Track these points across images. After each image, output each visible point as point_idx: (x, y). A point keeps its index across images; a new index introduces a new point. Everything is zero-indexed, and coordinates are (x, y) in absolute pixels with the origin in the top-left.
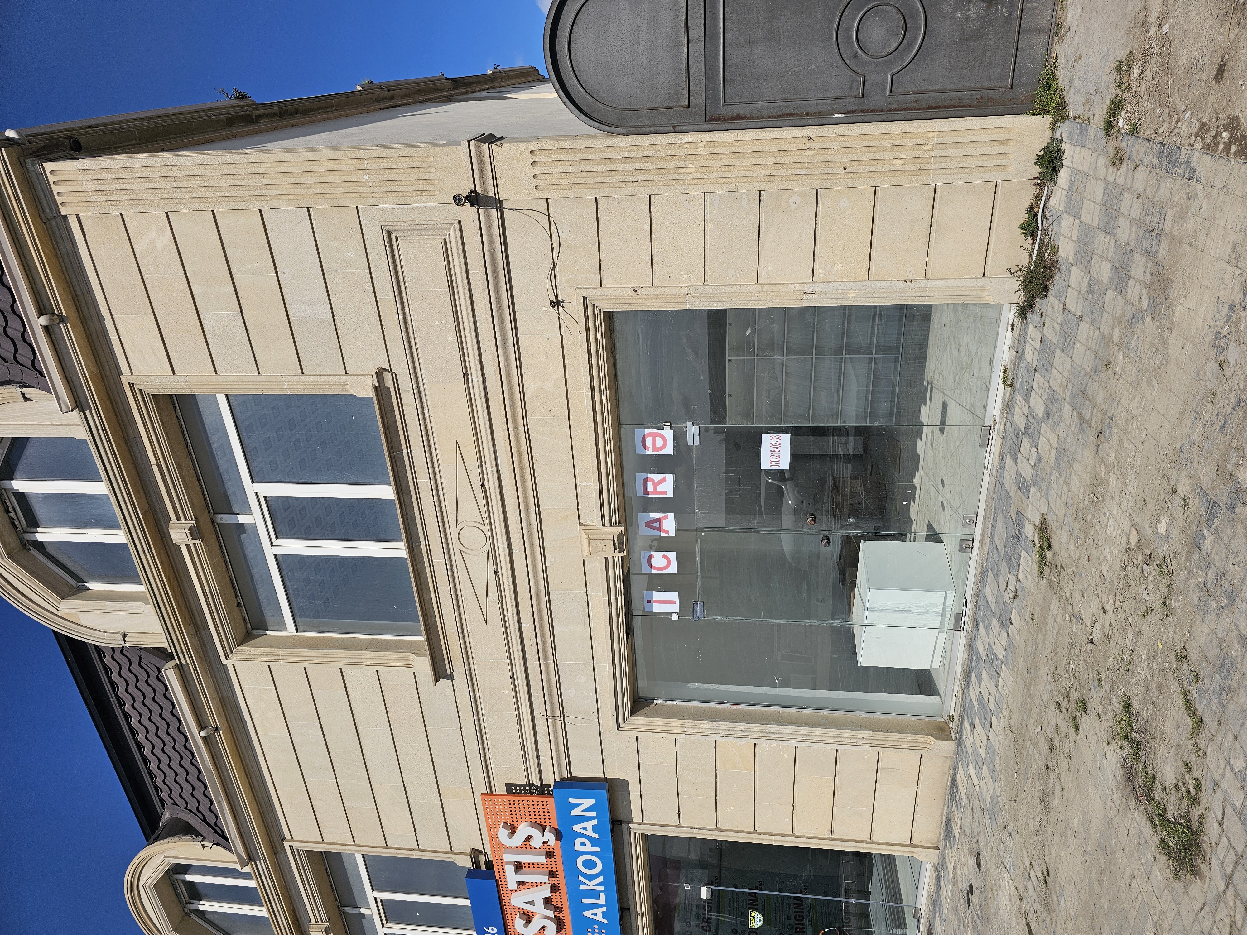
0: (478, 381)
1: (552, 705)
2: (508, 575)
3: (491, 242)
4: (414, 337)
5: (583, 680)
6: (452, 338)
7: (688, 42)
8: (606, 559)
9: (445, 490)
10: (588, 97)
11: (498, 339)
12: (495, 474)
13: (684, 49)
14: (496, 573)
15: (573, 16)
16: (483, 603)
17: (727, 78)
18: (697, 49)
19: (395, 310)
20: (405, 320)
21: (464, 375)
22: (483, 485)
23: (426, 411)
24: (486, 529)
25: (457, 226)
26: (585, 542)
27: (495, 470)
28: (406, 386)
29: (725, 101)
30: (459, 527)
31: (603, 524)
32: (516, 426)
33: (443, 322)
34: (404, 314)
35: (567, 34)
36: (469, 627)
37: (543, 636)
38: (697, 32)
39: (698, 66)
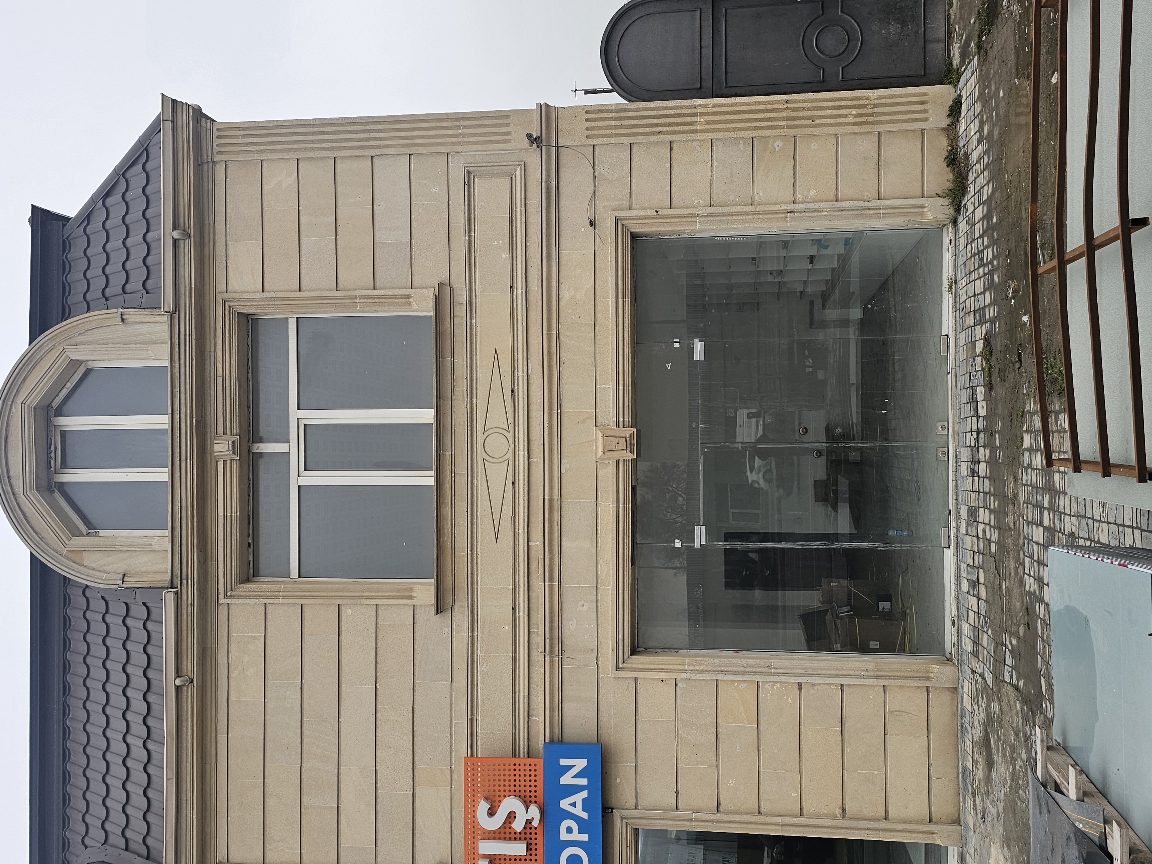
0: (522, 292)
1: (552, 639)
2: (524, 485)
3: (548, 176)
4: (475, 256)
5: (585, 608)
6: (506, 255)
7: (701, 48)
8: (618, 461)
9: (478, 397)
10: (629, 82)
11: (544, 252)
12: (526, 378)
13: (698, 52)
14: (513, 483)
15: (622, 32)
16: (496, 516)
17: (729, 70)
18: (707, 52)
19: (463, 232)
20: (470, 241)
21: (511, 287)
22: (513, 391)
23: (474, 321)
24: (510, 435)
25: (523, 166)
26: (600, 440)
27: (525, 375)
28: (461, 298)
29: (726, 84)
30: (486, 434)
31: (618, 426)
32: (549, 330)
33: (500, 242)
34: (470, 236)
35: (617, 43)
36: (479, 546)
37: (551, 552)
38: (708, 41)
39: (708, 62)
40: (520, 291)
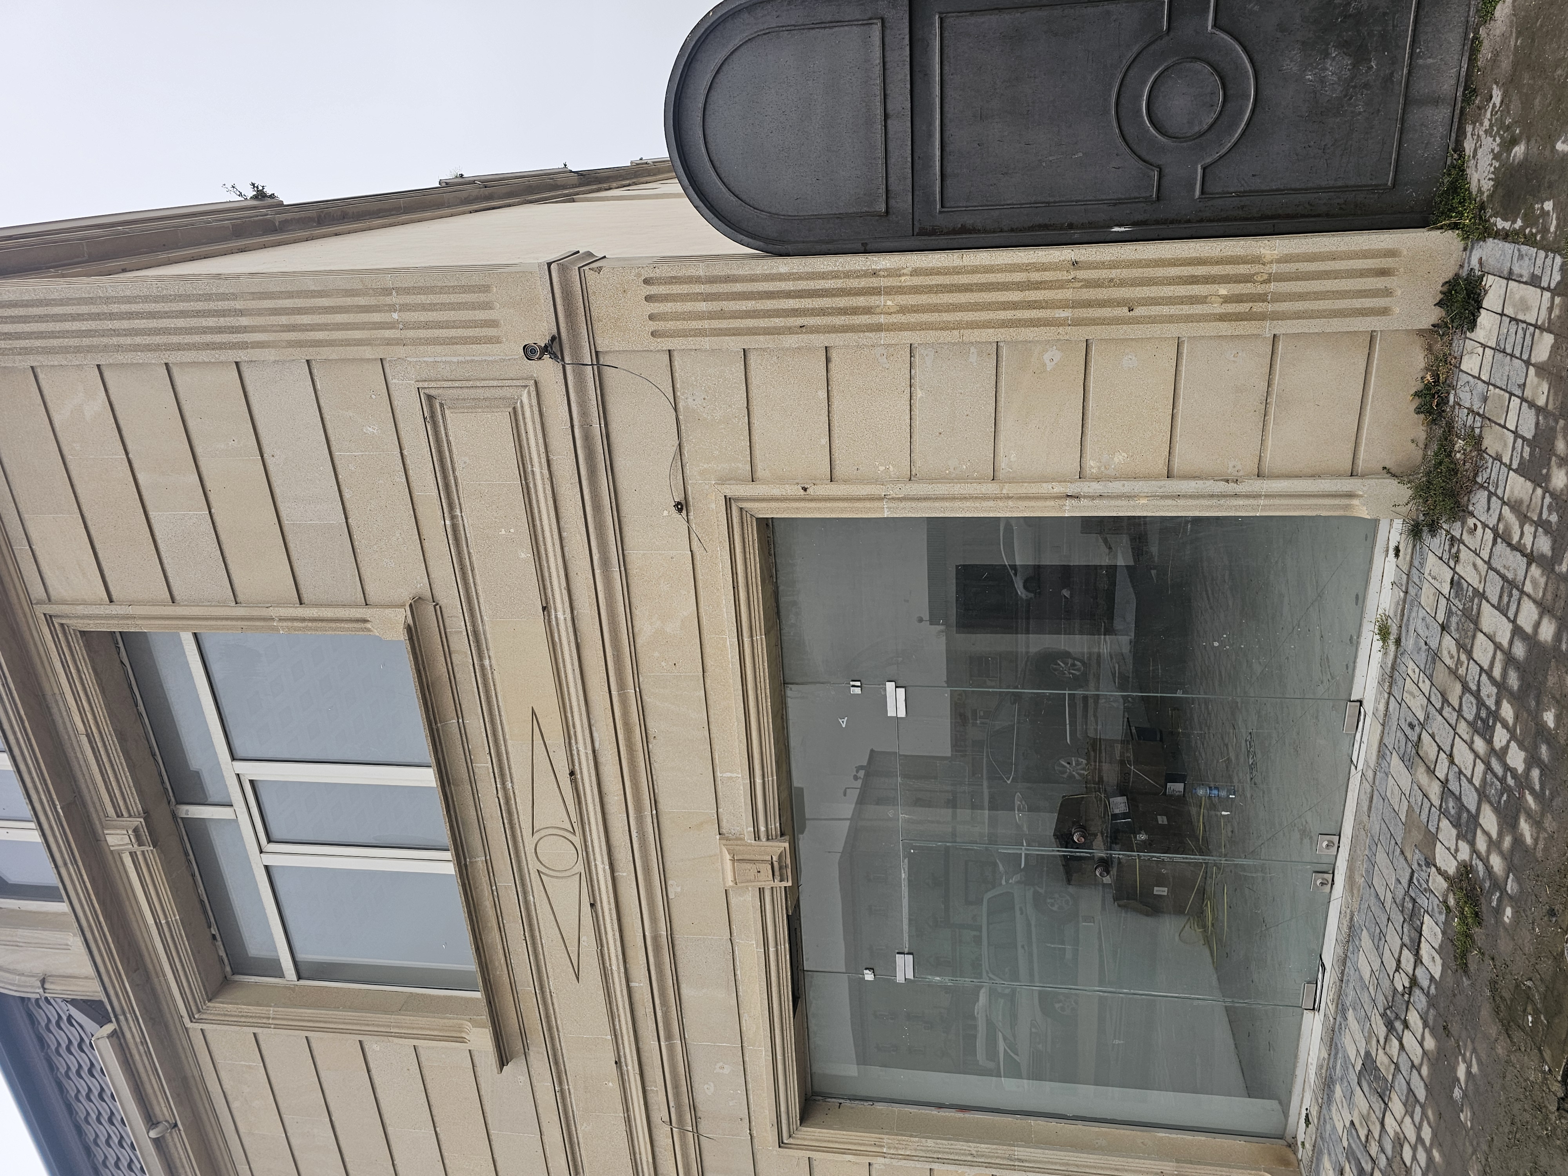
0: (565, 619)
1: (679, 1106)
2: (610, 910)
3: (584, 414)
4: (469, 553)
5: (727, 1071)
6: (526, 554)
7: (886, 117)
8: (761, 891)
9: (515, 780)
10: (733, 198)
11: (596, 558)
12: (591, 757)
13: (879, 127)
14: (592, 905)
15: (709, 77)
16: (573, 950)
17: (949, 170)
18: (901, 127)
19: (440, 513)
20: (454, 527)
21: (544, 609)
22: (572, 773)
23: (487, 662)
24: (577, 840)
25: (533, 389)
26: (728, 865)
27: (590, 752)
28: (457, 623)
29: (942, 206)
30: (537, 836)
31: (757, 837)
32: (622, 686)
33: (512, 530)
34: (453, 518)
35: (701, 105)
36: (553, 984)
37: (664, 1003)
38: (900, 101)
39: (901, 152)
40: (561, 613)
